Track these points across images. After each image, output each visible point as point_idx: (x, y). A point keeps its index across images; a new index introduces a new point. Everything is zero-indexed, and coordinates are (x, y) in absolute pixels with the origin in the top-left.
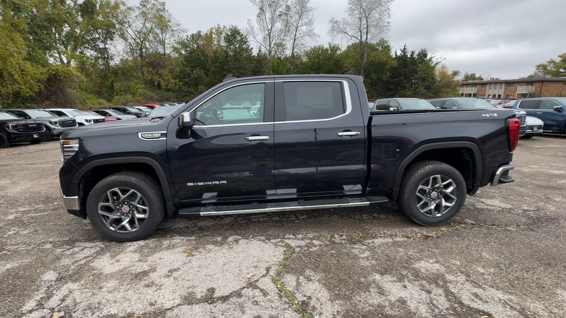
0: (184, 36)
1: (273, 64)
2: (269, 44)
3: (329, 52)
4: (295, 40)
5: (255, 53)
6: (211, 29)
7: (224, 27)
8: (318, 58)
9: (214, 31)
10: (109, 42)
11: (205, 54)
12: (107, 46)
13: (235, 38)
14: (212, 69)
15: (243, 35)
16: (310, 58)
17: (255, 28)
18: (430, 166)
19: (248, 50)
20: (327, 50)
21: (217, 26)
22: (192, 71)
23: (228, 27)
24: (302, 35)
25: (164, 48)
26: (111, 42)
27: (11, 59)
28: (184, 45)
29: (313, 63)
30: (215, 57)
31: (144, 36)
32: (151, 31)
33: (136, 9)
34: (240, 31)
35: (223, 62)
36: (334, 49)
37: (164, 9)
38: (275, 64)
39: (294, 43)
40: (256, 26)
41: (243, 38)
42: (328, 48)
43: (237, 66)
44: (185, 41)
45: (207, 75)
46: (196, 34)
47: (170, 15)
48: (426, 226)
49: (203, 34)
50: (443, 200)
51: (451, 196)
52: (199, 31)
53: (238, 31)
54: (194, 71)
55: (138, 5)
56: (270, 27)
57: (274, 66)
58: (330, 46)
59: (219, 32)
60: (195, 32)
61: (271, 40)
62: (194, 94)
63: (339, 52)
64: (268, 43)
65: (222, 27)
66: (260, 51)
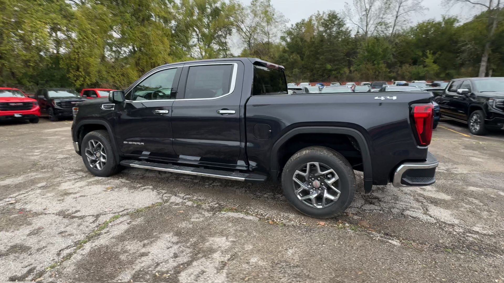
0: (289, 25)
1: (368, 44)
2: (366, 25)
3: (443, 25)
4: (397, 17)
5: (353, 35)
6: (311, 17)
7: (324, 13)
8: (427, 33)
9: (314, 18)
10: (228, 36)
11: (304, 40)
12: (227, 40)
13: (333, 22)
14: (307, 53)
15: (340, 18)
16: (415, 35)
17: (352, 10)
18: (307, 151)
19: (347, 33)
20: (439, 23)
21: (317, 13)
22: (289, 56)
23: (327, 13)
24: (406, 10)
25: (269, 37)
26: (229, 36)
27: (160, 55)
28: (290, 33)
29: (419, 40)
30: (311, 42)
31: (254, 30)
32: (258, 24)
33: (248, 8)
34: (338, 15)
35: (318, 46)
36: (450, 22)
37: (269, 4)
38: (370, 44)
39: (395, 20)
40: (353, 8)
41: (340, 21)
42: (442, 21)
43: (330, 49)
44: (291, 30)
45: (302, 60)
46: (300, 23)
47: (274, 10)
48: (307, 216)
49: (306, 21)
50: (326, 191)
51: (332, 187)
52: (303, 20)
53: (336, 15)
54: (291, 56)
55: (250, 5)
56: (368, 7)
57: (368, 46)
58: (444, 19)
59: (319, 18)
60: (299, 21)
61: (368, 20)
62: (289, 76)
63: (456, 25)
64: (365, 23)
65: (321, 13)
66: (358, 32)
